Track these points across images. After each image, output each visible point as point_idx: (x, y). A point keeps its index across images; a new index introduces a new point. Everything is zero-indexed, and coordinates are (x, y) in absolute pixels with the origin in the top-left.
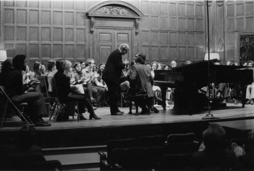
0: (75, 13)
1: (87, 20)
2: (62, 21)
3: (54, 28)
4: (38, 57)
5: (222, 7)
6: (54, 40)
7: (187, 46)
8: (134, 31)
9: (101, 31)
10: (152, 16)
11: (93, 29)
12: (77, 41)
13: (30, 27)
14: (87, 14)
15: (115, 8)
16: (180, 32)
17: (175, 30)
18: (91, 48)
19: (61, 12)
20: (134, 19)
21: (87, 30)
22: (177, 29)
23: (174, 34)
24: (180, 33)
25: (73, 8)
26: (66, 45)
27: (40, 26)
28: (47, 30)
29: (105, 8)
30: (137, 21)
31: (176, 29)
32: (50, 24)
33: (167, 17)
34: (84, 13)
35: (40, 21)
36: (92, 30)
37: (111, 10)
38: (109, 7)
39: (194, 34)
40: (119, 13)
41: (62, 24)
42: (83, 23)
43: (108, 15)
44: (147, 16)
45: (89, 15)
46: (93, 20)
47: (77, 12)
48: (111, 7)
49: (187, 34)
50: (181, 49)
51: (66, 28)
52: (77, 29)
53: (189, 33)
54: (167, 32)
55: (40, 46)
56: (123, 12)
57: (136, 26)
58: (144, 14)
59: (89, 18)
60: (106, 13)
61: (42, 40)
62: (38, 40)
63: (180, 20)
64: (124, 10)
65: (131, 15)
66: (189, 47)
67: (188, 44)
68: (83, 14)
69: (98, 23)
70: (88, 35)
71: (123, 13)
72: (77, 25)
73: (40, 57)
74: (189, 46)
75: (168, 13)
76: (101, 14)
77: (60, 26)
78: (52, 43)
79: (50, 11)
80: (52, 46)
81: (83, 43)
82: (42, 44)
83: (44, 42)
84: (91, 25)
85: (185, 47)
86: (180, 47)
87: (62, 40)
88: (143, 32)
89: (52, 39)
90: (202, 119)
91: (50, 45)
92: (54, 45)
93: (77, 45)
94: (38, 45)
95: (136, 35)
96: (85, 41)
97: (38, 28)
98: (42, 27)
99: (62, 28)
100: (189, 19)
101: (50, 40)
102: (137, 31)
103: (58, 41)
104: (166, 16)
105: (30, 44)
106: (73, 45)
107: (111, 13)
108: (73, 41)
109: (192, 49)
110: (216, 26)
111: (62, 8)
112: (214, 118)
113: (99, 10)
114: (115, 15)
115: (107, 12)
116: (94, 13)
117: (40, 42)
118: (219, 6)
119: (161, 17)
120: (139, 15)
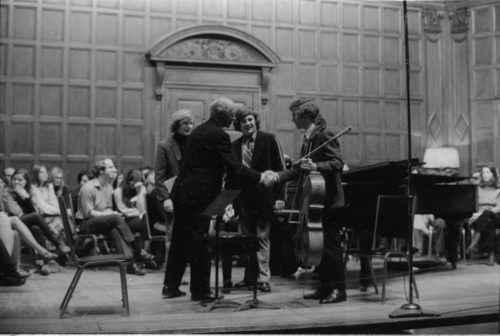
0: (120, 54)
1: (149, 70)
2: (89, 73)
3: (71, 86)
4: (32, 152)
5: (464, 43)
6: (69, 115)
7: (384, 131)
8: (260, 95)
9: (180, 94)
10: (302, 64)
11: (162, 90)
12: (123, 117)
13: (14, 84)
14: (148, 56)
15: (214, 44)
16: (366, 100)
17: (356, 95)
18: (157, 133)
19: (88, 50)
20: (259, 68)
21: (149, 92)
22: (360, 94)
23: (352, 104)
24: (367, 102)
25: (116, 41)
26: (97, 125)
27: (38, 81)
28: (54, 92)
29: (190, 43)
30: (266, 74)
31: (357, 91)
32: (61, 77)
33: (335, 66)
34: (140, 53)
35: (38, 69)
36: (158, 92)
37: (205, 46)
38: (201, 40)
39: (398, 104)
40: (222, 55)
41: (89, 77)
42: (138, 76)
43: (198, 58)
44: (291, 63)
45: (153, 58)
46: (161, 68)
47: (126, 52)
48: (206, 40)
49: (382, 104)
50: (368, 137)
51: (99, 88)
52: (126, 89)
53: (387, 103)
54: (336, 100)
55: (37, 127)
56: (232, 53)
57: (264, 85)
58: (283, 59)
59: (153, 64)
60: (192, 53)
61: (42, 113)
62: (32, 113)
63: (367, 71)
64: (235, 48)
65: (252, 61)
66: (387, 135)
67: (386, 127)
68: (139, 57)
69: (173, 76)
70: (150, 103)
71: (233, 55)
72: (123, 80)
73: (36, 151)
74: (388, 131)
75: (339, 56)
76: (182, 55)
77: (86, 82)
78: (64, 120)
79: (61, 48)
80: (65, 128)
81: (138, 121)
82: (42, 124)
83: (46, 119)
84: (158, 80)
85: (378, 134)
86: (366, 134)
87: (88, 115)
88: (279, 100)
89: (65, 111)
90: (391, 317)
91: (60, 124)
92: (71, 124)
93: (125, 126)
94: (32, 124)
95: (264, 104)
96: (143, 117)
97: (33, 85)
98: (43, 85)
99: (88, 88)
100: (387, 69)
101: (61, 115)
102: (266, 96)
103: (80, 115)
104: (335, 62)
105: (14, 123)
106: (114, 126)
107: (205, 54)
108: (114, 116)
109: (393, 139)
110: (450, 87)
111: (90, 41)
112: (423, 315)
113: (176, 48)
114: (214, 58)
115: (196, 51)
116: (164, 54)
117: (37, 119)
118: (456, 41)
119: (323, 65)
120: (269, 61)
